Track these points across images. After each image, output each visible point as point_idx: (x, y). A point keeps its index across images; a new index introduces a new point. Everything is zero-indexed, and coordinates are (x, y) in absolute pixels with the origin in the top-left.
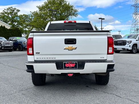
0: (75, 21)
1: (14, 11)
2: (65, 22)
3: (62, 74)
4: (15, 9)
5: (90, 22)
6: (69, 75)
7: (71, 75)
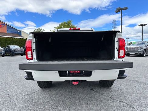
0: (79, 28)
1: (41, 30)
2: (70, 30)
3: (65, 81)
4: (42, 29)
5: (92, 29)
6: (73, 83)
7: (76, 83)
